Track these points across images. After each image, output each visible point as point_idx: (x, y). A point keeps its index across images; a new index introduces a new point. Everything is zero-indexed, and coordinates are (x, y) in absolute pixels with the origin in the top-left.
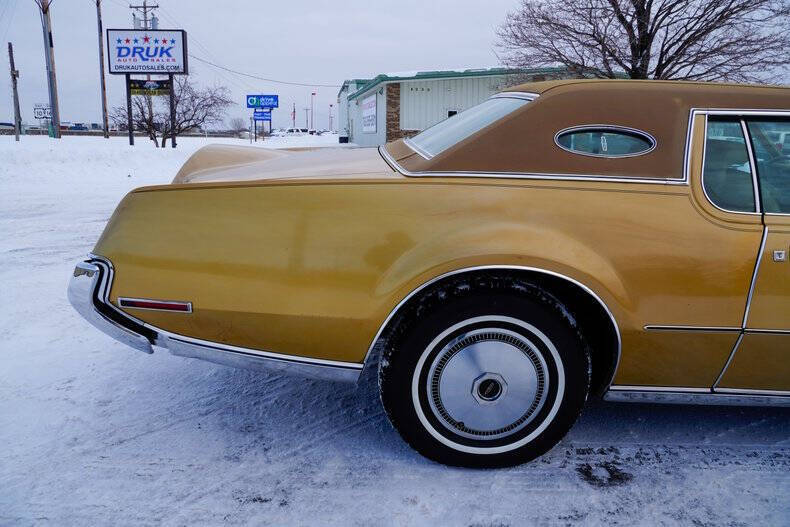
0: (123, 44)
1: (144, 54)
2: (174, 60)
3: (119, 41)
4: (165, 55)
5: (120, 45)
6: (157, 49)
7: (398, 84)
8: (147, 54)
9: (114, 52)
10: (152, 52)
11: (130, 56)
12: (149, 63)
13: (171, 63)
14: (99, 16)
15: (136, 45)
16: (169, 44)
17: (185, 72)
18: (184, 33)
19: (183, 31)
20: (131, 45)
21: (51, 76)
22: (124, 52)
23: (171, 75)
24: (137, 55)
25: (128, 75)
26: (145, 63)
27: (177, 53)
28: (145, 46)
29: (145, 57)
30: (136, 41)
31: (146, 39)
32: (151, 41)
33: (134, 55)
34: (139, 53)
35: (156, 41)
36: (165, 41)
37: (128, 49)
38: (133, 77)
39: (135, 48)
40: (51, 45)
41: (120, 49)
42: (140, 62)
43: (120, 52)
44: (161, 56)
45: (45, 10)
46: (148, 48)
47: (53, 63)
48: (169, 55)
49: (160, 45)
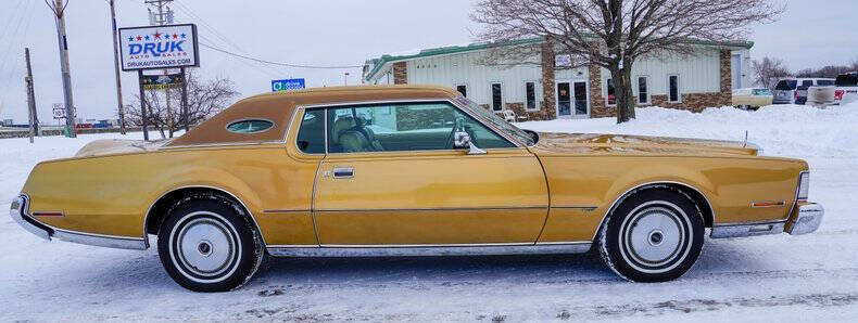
0: (135, 41)
1: (155, 50)
2: (185, 54)
3: (131, 39)
4: (176, 49)
5: (131, 43)
6: (168, 44)
7: (405, 63)
8: (159, 50)
9: (126, 50)
10: (163, 48)
11: (142, 53)
12: (161, 58)
13: (182, 57)
14: (113, 14)
15: (148, 42)
16: (179, 39)
17: (197, 64)
18: (194, 27)
19: (192, 25)
20: (143, 42)
21: (66, 77)
22: (136, 49)
23: (183, 68)
24: (149, 52)
25: (140, 71)
26: (157, 59)
27: (188, 46)
28: (156, 42)
29: (157, 52)
30: (147, 38)
31: (157, 35)
32: (162, 36)
33: (145, 52)
34: (151, 49)
35: (167, 37)
36: (175, 36)
37: (140, 46)
38: (145, 73)
39: (146, 45)
40: (66, 48)
41: (132, 46)
42: (152, 58)
43: (132, 50)
44: (172, 50)
45: (60, 15)
46: (160, 44)
47: (67, 64)
48: (180, 49)
49: (171, 39)
